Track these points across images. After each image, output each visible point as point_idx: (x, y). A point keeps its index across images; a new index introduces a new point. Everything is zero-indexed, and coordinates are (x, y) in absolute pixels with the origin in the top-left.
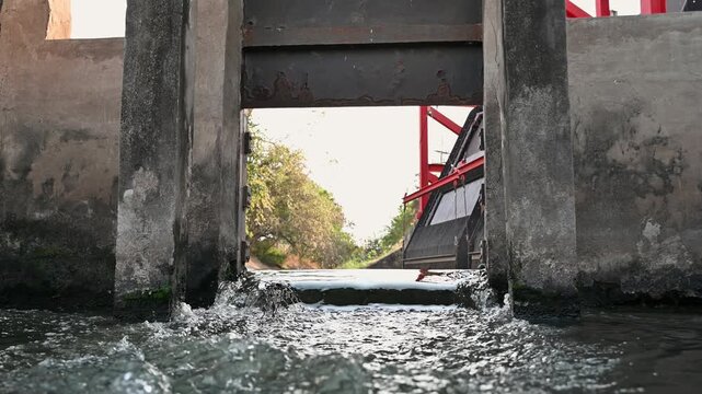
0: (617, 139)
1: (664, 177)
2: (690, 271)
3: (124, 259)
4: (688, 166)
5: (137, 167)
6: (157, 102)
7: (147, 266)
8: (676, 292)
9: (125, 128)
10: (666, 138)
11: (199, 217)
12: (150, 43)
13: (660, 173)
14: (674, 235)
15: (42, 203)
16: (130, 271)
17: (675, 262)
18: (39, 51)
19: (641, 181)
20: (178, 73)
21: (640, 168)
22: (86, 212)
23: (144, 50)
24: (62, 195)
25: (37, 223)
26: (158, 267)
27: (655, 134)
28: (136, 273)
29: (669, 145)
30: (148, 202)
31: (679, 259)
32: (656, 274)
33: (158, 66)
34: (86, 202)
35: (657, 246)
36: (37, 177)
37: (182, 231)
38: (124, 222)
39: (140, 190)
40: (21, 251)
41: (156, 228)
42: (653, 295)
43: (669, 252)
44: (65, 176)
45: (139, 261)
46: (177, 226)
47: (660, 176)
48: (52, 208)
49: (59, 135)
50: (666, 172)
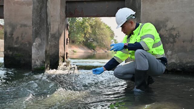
0: (162, 28)
1: (174, 39)
2: (179, 63)
3: (34, 59)
4: (180, 36)
5: (36, 37)
6: (40, 21)
7: (39, 61)
8: (174, 69)
9: (33, 28)
10: (175, 28)
11: (54, 47)
12: (38, 6)
13: (173, 37)
14: (175, 54)
15: (16, 43)
16: (35, 62)
17: (175, 61)
18: (14, 3)
19: (167, 40)
20: (45, 14)
21: (167, 36)
22: (27, 45)
23: (37, 8)
24: (21, 41)
25: (15, 48)
26: (42, 62)
27: (172, 27)
28: (37, 63)
29: (175, 30)
30: (39, 46)
31: (176, 60)
32: (170, 64)
33: (40, 12)
34: (27, 43)
35: (170, 57)
36: (15, 36)
37: (48, 53)
38: (34, 51)
39: (37, 43)
40: (12, 55)
41: (41, 52)
42: (168, 69)
43: (173, 59)
44: (22, 36)
45: (37, 60)
46: (46, 52)
47: (173, 38)
48: (19, 44)
49: (20, 25)
50: (174, 37)
